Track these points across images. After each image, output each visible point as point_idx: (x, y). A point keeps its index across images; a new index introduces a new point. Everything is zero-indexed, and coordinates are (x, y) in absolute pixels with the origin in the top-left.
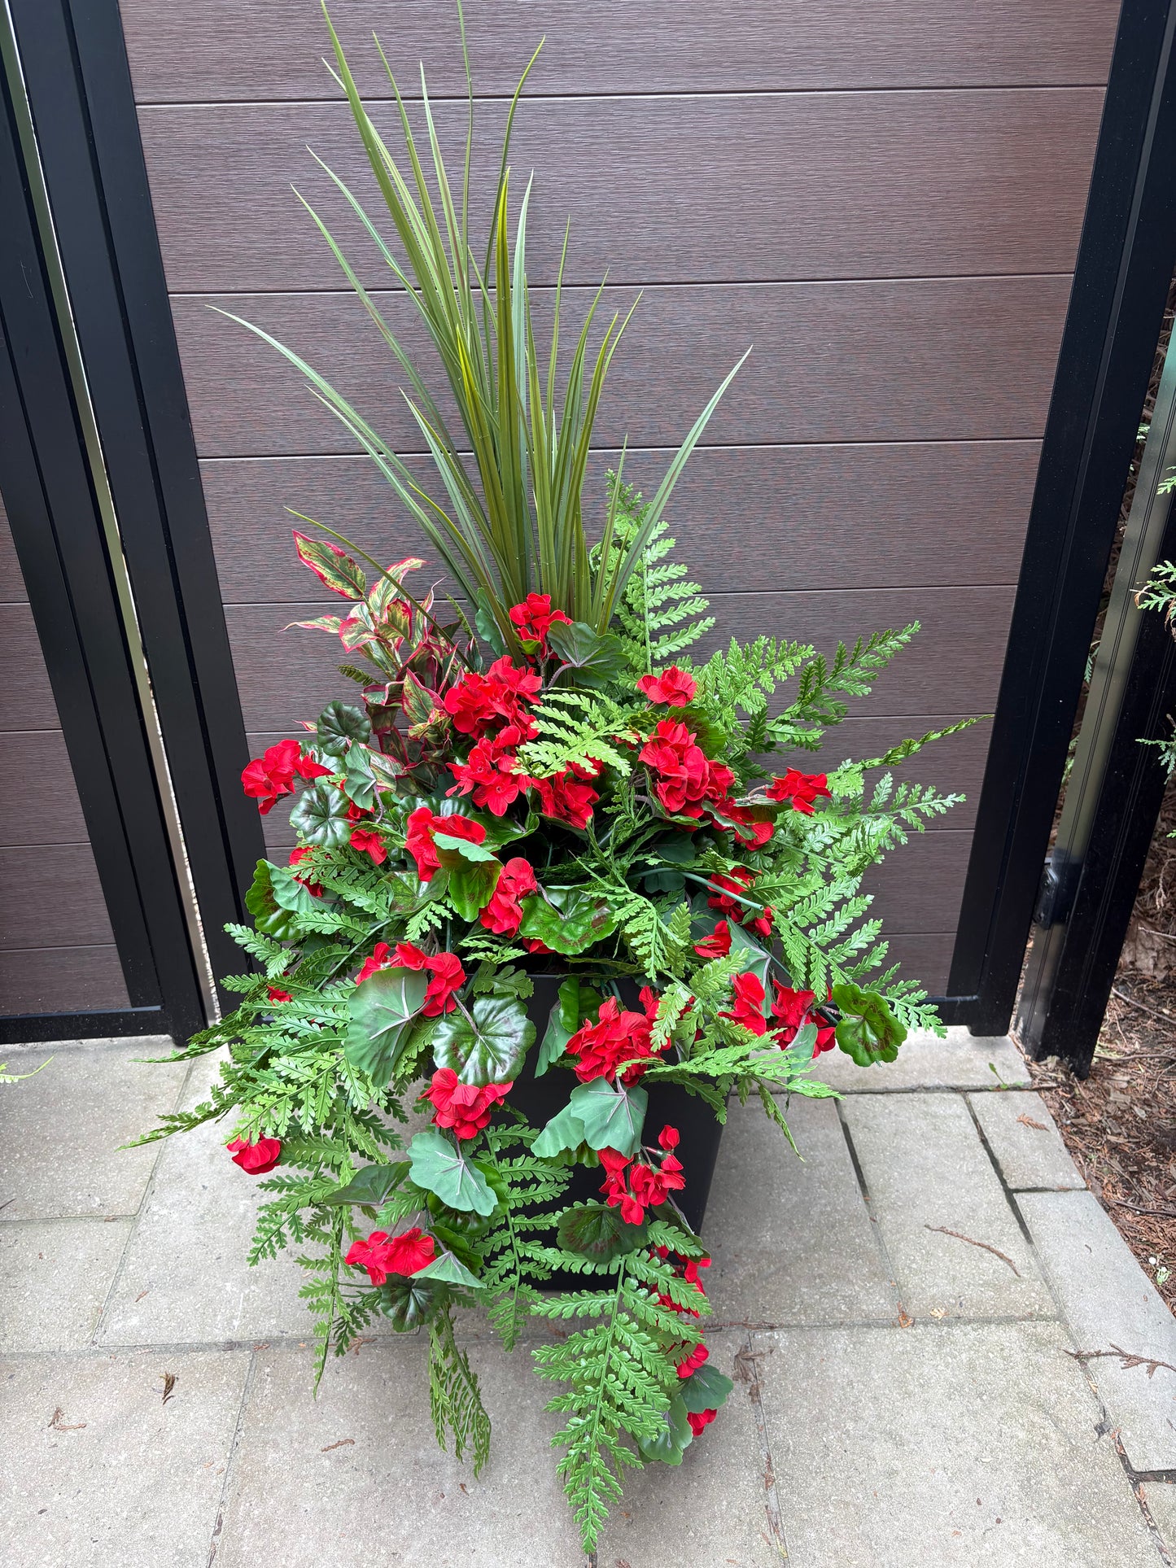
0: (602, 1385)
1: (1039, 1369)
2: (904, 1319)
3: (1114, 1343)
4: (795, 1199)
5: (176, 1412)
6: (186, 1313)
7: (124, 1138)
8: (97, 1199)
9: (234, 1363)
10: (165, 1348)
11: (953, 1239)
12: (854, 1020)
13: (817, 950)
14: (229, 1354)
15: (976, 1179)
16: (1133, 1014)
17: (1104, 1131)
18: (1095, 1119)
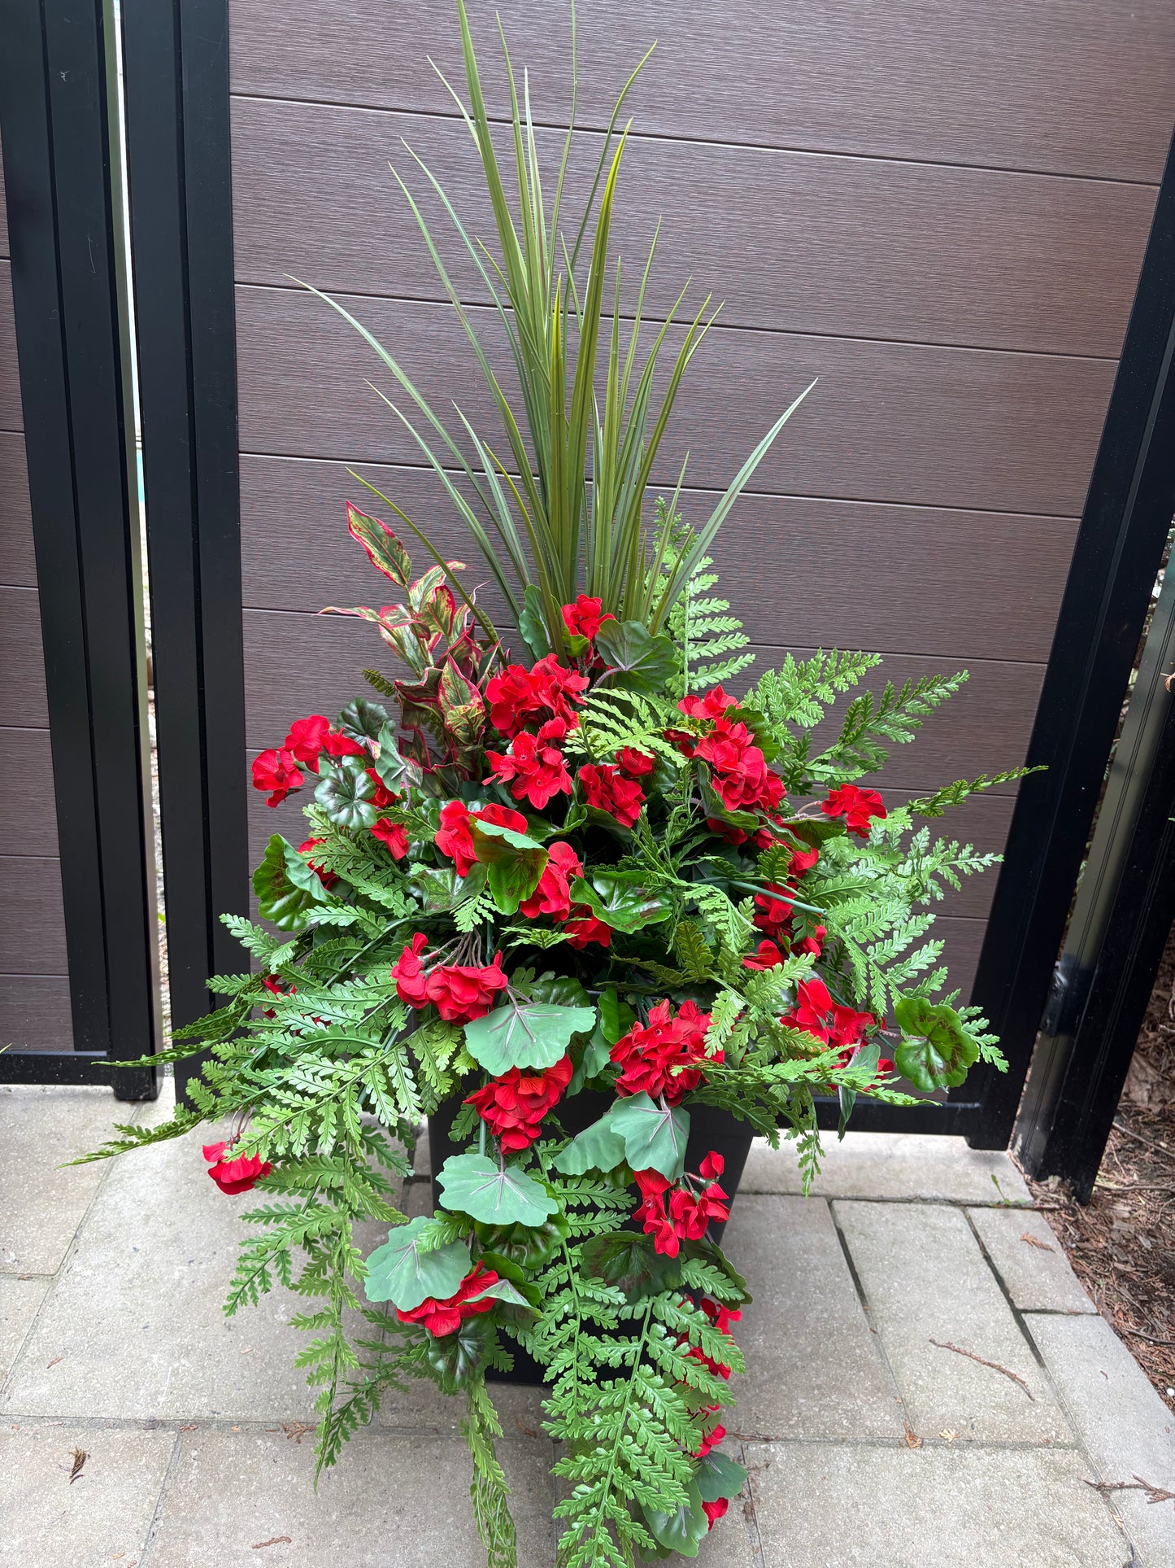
0: (616, 1447)
1: (1058, 1497)
2: (911, 1439)
3: (1138, 1475)
4: (789, 1303)
5: (84, 1494)
6: (104, 1385)
7: (48, 1192)
8: (12, 1254)
9: (155, 1443)
10: (77, 1421)
11: (961, 1356)
12: (916, 1043)
13: (876, 968)
14: (150, 1434)
15: (981, 1295)
16: (1130, 1145)
17: (1110, 1257)
18: (1100, 1245)
